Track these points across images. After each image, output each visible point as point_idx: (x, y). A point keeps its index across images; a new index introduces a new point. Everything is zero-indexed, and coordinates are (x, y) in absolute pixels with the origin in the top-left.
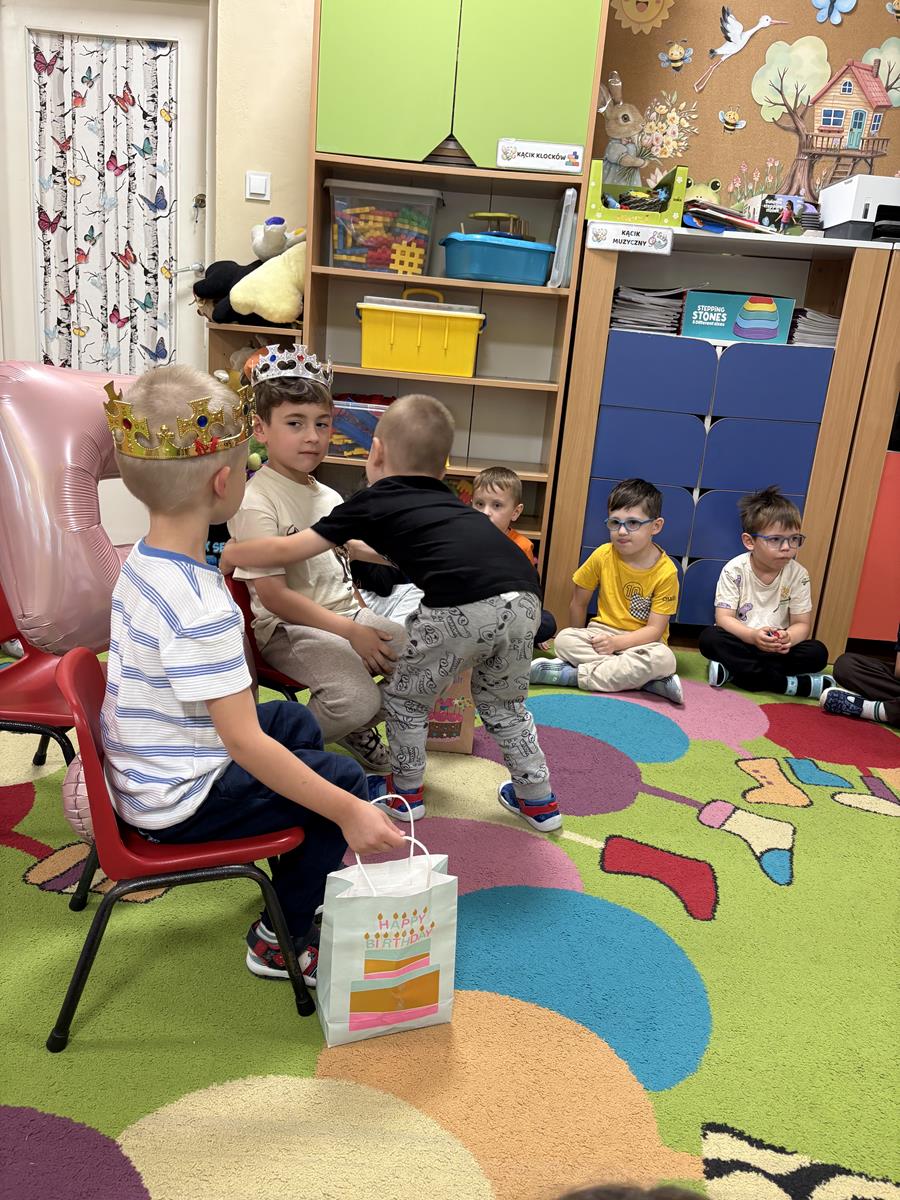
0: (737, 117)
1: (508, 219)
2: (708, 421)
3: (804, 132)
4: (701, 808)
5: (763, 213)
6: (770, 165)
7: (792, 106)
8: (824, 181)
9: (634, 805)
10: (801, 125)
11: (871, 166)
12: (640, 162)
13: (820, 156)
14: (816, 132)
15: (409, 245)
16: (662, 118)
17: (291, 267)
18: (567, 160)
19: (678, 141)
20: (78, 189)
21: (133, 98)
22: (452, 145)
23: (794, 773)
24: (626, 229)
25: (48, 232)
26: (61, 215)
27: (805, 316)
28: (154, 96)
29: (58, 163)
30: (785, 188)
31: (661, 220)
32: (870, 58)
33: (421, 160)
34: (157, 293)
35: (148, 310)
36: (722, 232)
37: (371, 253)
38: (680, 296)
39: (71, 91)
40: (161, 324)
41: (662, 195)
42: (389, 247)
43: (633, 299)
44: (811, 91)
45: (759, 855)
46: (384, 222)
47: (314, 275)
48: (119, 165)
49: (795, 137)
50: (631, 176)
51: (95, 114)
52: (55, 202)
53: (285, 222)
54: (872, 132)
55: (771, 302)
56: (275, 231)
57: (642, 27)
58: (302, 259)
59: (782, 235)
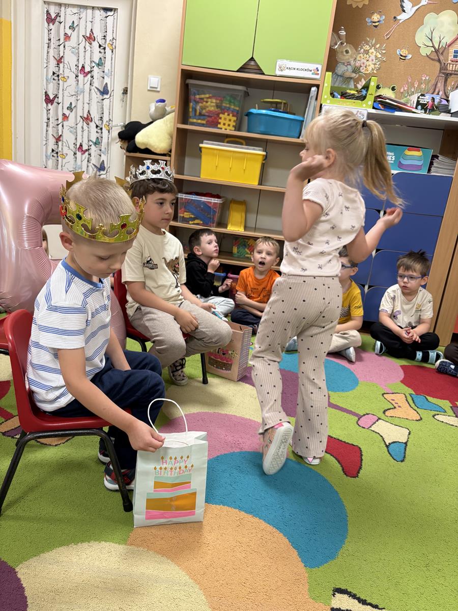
0: (407, 52)
1: (281, 103)
3: (443, 62)
4: (360, 417)
5: (418, 103)
6: (424, 78)
7: (437, 48)
8: (453, 88)
10: (441, 58)
12: (354, 75)
13: (451, 74)
14: (450, 62)
15: (228, 115)
16: (367, 52)
17: (167, 125)
18: (313, 72)
19: (375, 64)
20: (65, 83)
21: (94, 37)
22: (252, 63)
23: (414, 402)
25: (49, 105)
26: (56, 96)
27: (438, 159)
28: (105, 36)
29: (56, 70)
30: (431, 91)
31: (362, 105)
33: (236, 70)
34: (102, 137)
35: (97, 146)
36: (394, 112)
37: (209, 119)
39: (64, 33)
40: (103, 153)
41: (364, 92)
42: (219, 116)
44: (448, 40)
45: (388, 444)
46: (216, 103)
47: (178, 129)
48: (86, 71)
49: (438, 64)
50: (349, 82)
51: (75, 45)
52: (53, 89)
53: (166, 102)
55: (419, 151)
56: (160, 106)
57: (358, 4)
58: (173, 121)
59: (428, 115)
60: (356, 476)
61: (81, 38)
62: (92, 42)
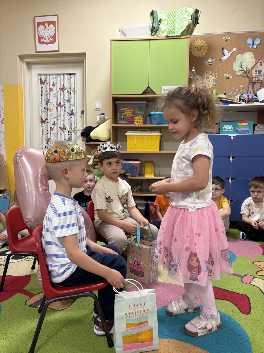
0: (229, 75)
2: (231, 158)
3: (250, 77)
4: (242, 277)
5: (240, 99)
6: (241, 87)
7: (245, 70)
8: (258, 89)
10: (249, 75)
13: (255, 83)
14: (253, 76)
15: (139, 117)
16: (208, 78)
17: (106, 126)
19: (213, 83)
20: (51, 112)
21: (65, 88)
22: (149, 89)
25: (43, 124)
26: (46, 119)
27: (257, 126)
28: (70, 87)
29: (46, 106)
30: (246, 92)
33: (141, 94)
34: (71, 137)
36: (228, 105)
37: (128, 120)
38: (219, 123)
39: (49, 88)
42: (133, 118)
44: (251, 66)
46: (132, 112)
47: (113, 127)
48: (61, 105)
49: (247, 79)
51: (55, 93)
52: (45, 116)
53: (105, 114)
55: (246, 123)
56: (102, 117)
57: (200, 55)
58: (110, 123)
59: (247, 104)
60: (249, 313)
61: (58, 89)
62: (64, 91)
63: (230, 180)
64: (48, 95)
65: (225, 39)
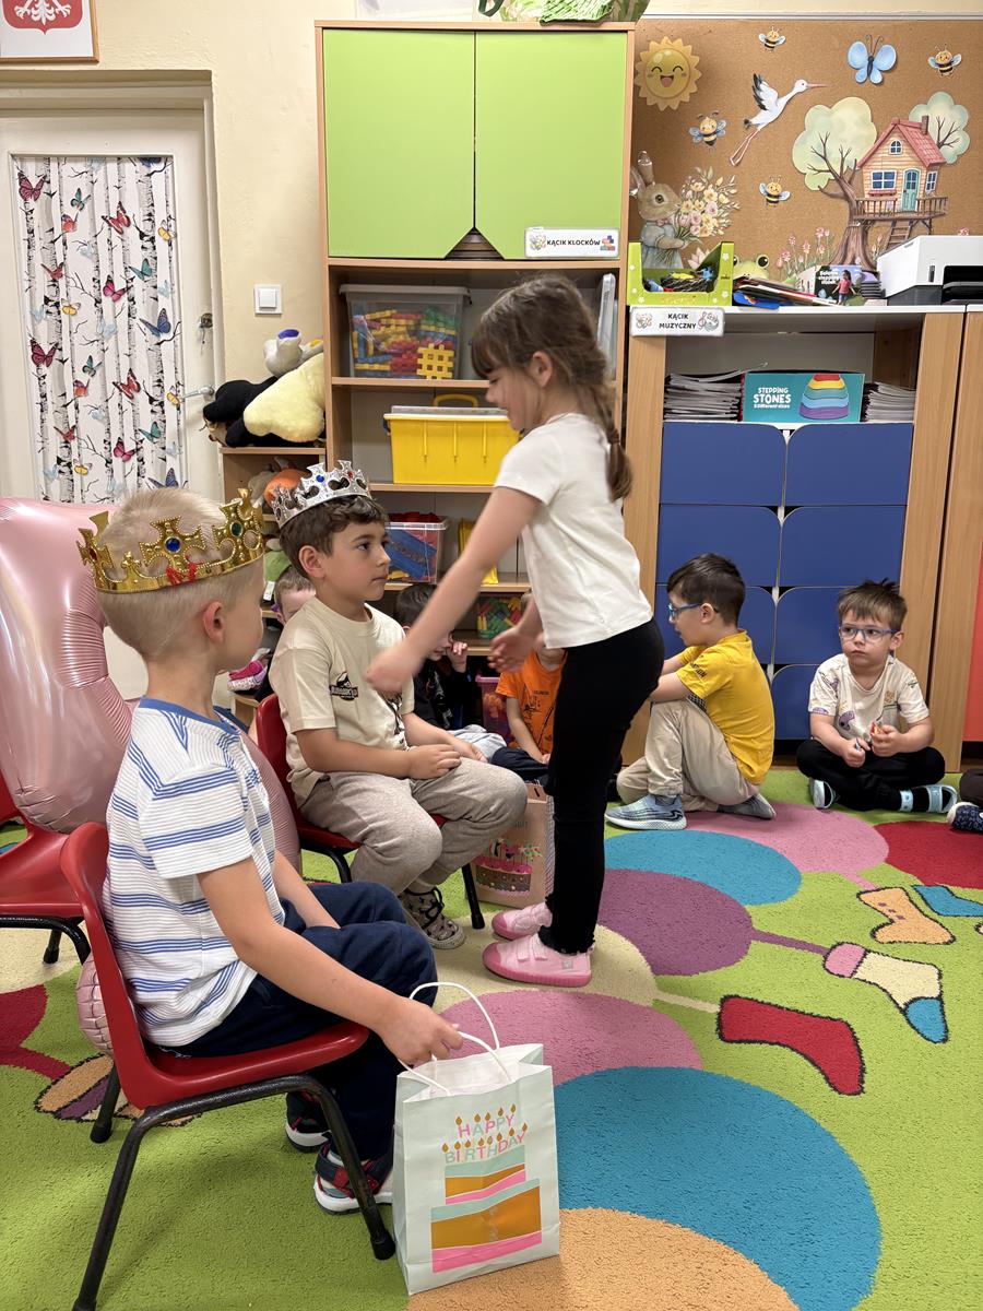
0: (779, 188)
2: (781, 512)
3: (854, 198)
4: (826, 954)
5: (819, 285)
6: (820, 235)
7: (838, 171)
8: (881, 248)
9: (747, 957)
10: (850, 191)
11: (930, 227)
12: (679, 243)
13: (873, 221)
14: (867, 196)
15: (436, 347)
16: (699, 196)
17: (308, 381)
18: (601, 244)
19: (717, 218)
21: (128, 218)
22: (475, 239)
23: (927, 904)
24: (673, 312)
25: (43, 366)
26: (56, 347)
27: (877, 391)
28: (150, 215)
29: (50, 292)
30: (839, 258)
31: (710, 300)
32: (917, 115)
33: (443, 257)
34: (164, 421)
35: (155, 440)
36: (778, 308)
37: (394, 359)
38: (738, 379)
39: (60, 215)
40: (170, 454)
41: (707, 275)
42: (413, 349)
43: (686, 387)
44: (858, 154)
45: (903, 1007)
46: (407, 326)
47: (334, 387)
48: (116, 290)
49: (844, 204)
50: (671, 258)
51: (88, 238)
52: (49, 334)
53: (299, 334)
54: (928, 192)
55: (838, 379)
56: (289, 344)
57: (669, 103)
58: (320, 371)
59: (841, 306)
60: (858, 1091)
62: (125, 228)
63: (775, 592)
64: (59, 243)
65: (767, 41)
